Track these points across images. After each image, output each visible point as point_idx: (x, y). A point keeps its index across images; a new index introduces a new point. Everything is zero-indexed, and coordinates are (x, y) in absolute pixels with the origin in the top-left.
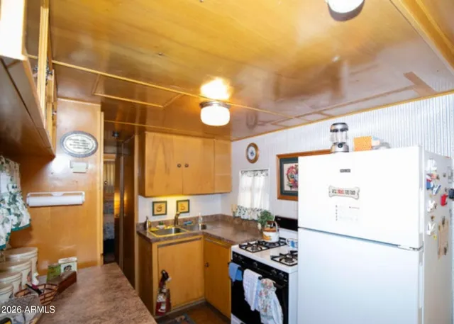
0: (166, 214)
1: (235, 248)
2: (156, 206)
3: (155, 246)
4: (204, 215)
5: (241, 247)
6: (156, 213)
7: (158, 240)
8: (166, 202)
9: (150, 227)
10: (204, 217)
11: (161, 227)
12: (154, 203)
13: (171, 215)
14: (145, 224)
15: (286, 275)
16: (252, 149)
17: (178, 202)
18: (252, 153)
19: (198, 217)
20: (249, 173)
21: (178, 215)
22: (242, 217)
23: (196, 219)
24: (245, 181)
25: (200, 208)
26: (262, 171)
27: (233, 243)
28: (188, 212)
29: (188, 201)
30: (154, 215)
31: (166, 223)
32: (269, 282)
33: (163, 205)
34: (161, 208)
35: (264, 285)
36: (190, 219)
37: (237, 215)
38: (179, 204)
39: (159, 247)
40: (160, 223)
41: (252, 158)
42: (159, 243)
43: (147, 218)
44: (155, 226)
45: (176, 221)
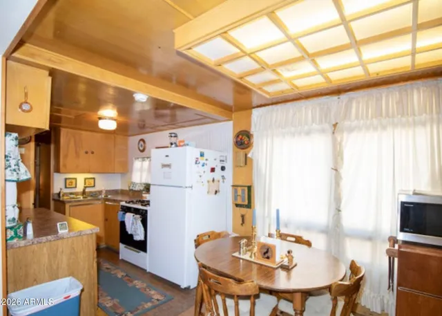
0: (76, 187)
1: (123, 203)
2: (68, 181)
3: (67, 206)
4: (106, 189)
5: (126, 202)
6: (68, 186)
7: (70, 202)
8: (76, 179)
9: (63, 196)
10: (106, 191)
11: (72, 196)
12: (66, 179)
13: (80, 188)
14: (59, 194)
15: (146, 211)
16: (142, 143)
17: (85, 179)
18: (142, 146)
19: (101, 191)
20: (140, 159)
21: (85, 187)
22: (134, 189)
23: (100, 192)
24: (137, 164)
25: (103, 184)
26: (148, 158)
27: (122, 201)
28: (94, 186)
29: (94, 178)
30: (66, 187)
31: (76, 194)
32: (138, 216)
33: (74, 181)
34: (72, 183)
35: (135, 218)
36: (95, 192)
37: (131, 188)
38: (87, 181)
39: (70, 206)
40: (71, 194)
41: (141, 149)
42: (70, 204)
43: (61, 189)
44: (67, 196)
45: (84, 193)
